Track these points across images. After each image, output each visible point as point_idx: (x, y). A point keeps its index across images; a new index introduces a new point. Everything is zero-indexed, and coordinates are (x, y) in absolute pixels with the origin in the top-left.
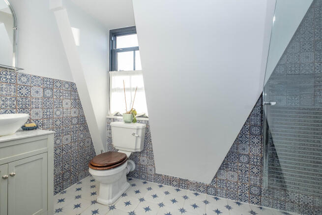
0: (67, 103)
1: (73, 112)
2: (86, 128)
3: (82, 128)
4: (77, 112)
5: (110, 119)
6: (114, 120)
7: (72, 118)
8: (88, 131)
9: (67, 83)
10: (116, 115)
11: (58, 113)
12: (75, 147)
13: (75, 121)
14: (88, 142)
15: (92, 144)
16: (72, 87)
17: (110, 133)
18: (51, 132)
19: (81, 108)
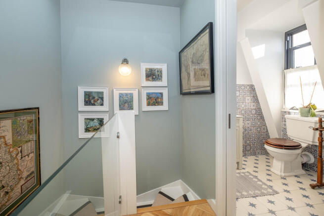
0: (248, 99)
1: (252, 105)
2: (262, 118)
3: (259, 118)
4: (255, 105)
5: (285, 112)
6: (289, 113)
7: (252, 110)
8: (264, 120)
9: (248, 85)
10: (292, 109)
11: (243, 106)
12: (254, 130)
13: (254, 112)
14: (264, 129)
15: (267, 131)
16: (252, 88)
17: (285, 125)
18: (241, 116)
19: (258, 103)
